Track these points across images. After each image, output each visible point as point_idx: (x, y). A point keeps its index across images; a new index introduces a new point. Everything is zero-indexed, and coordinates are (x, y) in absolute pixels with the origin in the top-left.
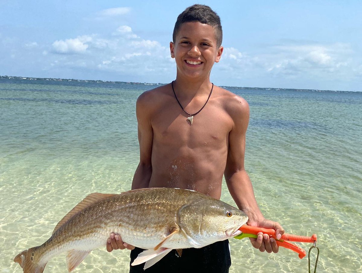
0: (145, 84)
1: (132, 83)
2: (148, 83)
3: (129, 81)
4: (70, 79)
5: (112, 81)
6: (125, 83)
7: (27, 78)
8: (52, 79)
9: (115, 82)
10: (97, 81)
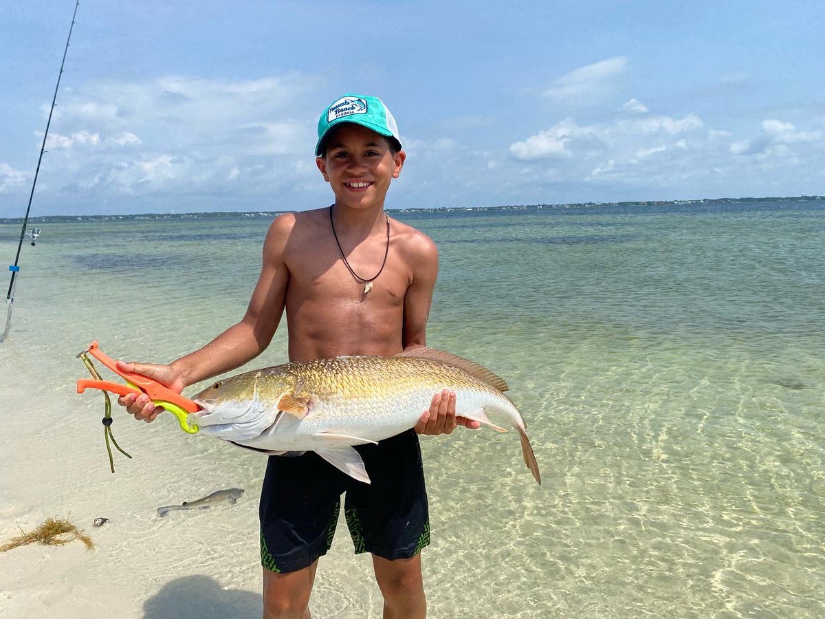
0: (676, 202)
1: (649, 203)
2: (681, 201)
3: (644, 200)
4: (539, 205)
5: (611, 202)
6: (637, 203)
7: (473, 208)
8: (511, 207)
9: (618, 203)
10: (585, 204)
